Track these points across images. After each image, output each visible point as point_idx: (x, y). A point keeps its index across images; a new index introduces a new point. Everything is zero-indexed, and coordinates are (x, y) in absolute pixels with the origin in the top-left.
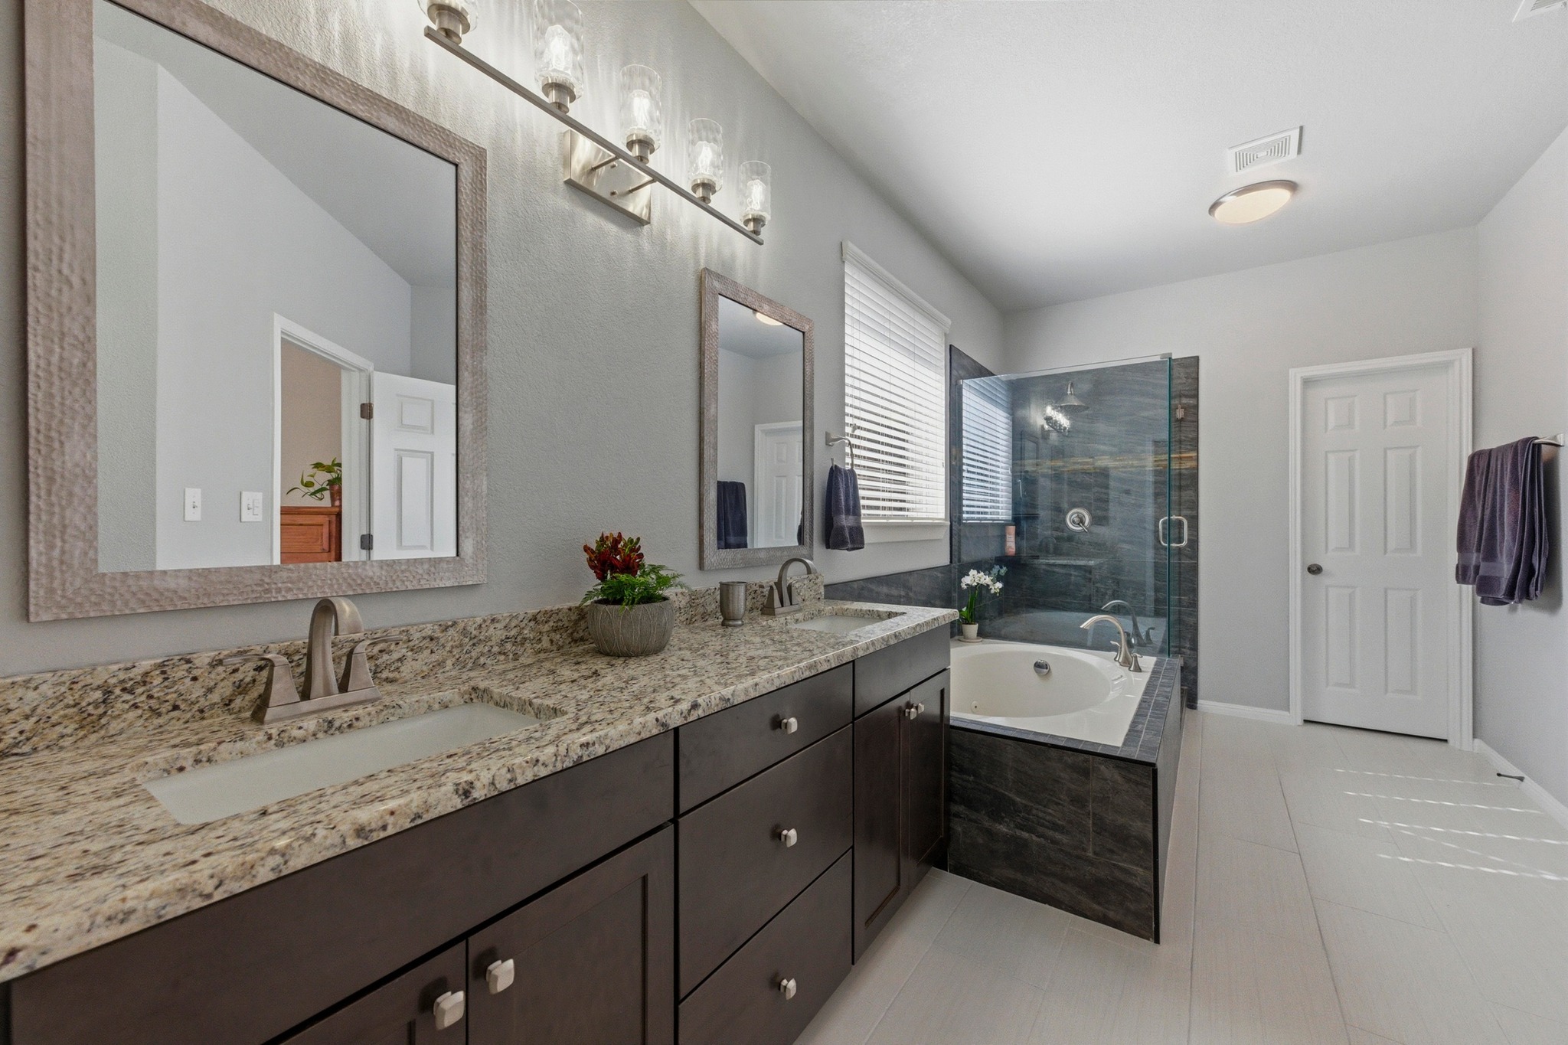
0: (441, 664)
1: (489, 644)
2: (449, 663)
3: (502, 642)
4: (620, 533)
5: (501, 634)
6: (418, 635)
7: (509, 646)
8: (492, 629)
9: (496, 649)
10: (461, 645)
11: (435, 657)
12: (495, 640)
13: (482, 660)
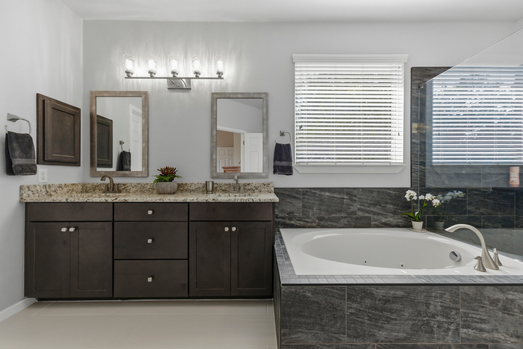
0: (137, 191)
1: (146, 188)
2: (139, 191)
3: (149, 189)
4: (175, 168)
5: (149, 187)
6: (133, 185)
7: (151, 190)
8: (147, 186)
9: (148, 190)
10: (141, 188)
11: (136, 189)
12: (147, 188)
13: (145, 191)
